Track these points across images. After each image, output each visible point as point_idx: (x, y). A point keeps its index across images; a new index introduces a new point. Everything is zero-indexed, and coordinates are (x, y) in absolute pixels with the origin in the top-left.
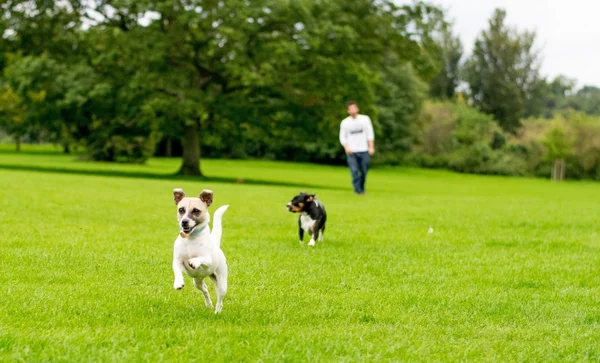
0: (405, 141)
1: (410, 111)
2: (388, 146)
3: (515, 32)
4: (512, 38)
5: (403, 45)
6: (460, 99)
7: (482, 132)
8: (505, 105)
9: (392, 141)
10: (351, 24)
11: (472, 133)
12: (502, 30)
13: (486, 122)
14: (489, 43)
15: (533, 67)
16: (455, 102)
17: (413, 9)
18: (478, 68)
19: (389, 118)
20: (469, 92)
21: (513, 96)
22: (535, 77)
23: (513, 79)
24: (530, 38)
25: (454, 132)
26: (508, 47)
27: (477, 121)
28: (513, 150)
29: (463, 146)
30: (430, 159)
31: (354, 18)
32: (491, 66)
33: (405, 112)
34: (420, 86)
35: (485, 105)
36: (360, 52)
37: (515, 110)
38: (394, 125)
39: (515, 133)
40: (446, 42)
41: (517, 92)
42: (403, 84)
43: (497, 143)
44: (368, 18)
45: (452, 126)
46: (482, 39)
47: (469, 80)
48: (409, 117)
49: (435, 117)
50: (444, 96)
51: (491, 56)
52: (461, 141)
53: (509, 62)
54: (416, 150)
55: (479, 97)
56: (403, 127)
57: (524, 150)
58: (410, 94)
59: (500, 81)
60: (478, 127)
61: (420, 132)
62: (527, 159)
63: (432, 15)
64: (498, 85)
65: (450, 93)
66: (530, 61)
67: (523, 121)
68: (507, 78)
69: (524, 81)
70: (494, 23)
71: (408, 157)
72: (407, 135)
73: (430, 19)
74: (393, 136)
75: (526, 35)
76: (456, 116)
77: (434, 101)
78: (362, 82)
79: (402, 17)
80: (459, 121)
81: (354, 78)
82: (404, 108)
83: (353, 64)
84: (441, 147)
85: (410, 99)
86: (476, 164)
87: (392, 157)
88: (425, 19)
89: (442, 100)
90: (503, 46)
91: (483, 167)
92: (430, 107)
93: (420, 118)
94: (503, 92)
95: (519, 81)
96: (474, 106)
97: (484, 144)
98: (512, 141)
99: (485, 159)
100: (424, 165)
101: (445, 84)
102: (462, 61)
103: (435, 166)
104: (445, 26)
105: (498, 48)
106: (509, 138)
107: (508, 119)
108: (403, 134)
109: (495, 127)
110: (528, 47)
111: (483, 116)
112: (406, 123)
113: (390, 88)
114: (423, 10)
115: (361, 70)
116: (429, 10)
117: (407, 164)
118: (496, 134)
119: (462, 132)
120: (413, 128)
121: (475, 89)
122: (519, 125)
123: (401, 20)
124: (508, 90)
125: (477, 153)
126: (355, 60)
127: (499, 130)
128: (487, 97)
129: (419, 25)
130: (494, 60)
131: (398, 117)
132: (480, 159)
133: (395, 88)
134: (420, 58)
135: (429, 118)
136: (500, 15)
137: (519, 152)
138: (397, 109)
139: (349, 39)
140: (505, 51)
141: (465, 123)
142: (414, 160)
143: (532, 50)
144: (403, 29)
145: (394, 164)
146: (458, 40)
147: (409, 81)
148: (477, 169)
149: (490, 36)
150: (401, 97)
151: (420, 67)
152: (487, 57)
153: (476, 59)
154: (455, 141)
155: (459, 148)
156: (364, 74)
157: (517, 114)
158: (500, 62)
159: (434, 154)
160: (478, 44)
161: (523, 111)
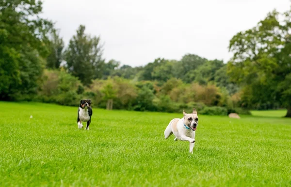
0: (34, 89)
1: (37, 74)
2: (26, 91)
3: (90, 37)
4: (88, 40)
5: (32, 40)
6: (62, 69)
7: (73, 85)
8: (84, 73)
9: (28, 89)
10: (6, 28)
11: (68, 86)
12: (83, 36)
13: (75, 81)
14: (77, 42)
15: (98, 54)
16: (59, 70)
17: (37, 21)
18: (71, 54)
19: (27, 77)
20: (66, 66)
21: (88, 69)
22: (99, 59)
23: (88, 60)
24: (96, 41)
25: (59, 85)
26: (86, 44)
27: (70, 80)
28: (88, 94)
29: (64, 92)
30: (47, 98)
31: (8, 25)
32: (77, 53)
33: (34, 74)
34: (42, 62)
35: (74, 72)
36: (11, 43)
37: (90, 75)
38: (29, 81)
39: (89, 87)
40: (55, 41)
41: (91, 66)
42: (33, 61)
43: (80, 91)
44: (15, 25)
45: (58, 82)
46: (73, 40)
47: (67, 59)
48: (36, 77)
49: (49, 77)
50: (54, 67)
51: (77, 47)
52: (62, 89)
53: (86, 52)
54: (40, 94)
55: (72, 68)
56: (34, 82)
57: (93, 95)
58: (37, 66)
59: (82, 61)
60: (70, 83)
61: (42, 85)
62: (95, 99)
63: (47, 25)
64: (81, 63)
65: (57, 66)
66: (97, 51)
67: (93, 81)
68: (86, 59)
69: (94, 61)
70: (79, 32)
71: (36, 97)
72: (35, 86)
73: (46, 27)
74: (29, 86)
75: (95, 38)
76: (60, 77)
77: (49, 70)
78: (11, 57)
79: (32, 26)
80: (61, 80)
81: (7, 55)
82: (34, 72)
83: (7, 48)
84: (52, 92)
85: (37, 68)
86: (70, 101)
87: (28, 97)
88: (44, 27)
89: (53, 69)
90: (84, 44)
91: (73, 102)
92: (47, 72)
93: (42, 78)
94: (83, 66)
95: (91, 61)
96: (69, 73)
97: (74, 91)
98: (87, 90)
99: (74, 99)
100: (44, 101)
101: (54, 61)
102: (63, 50)
103: (49, 102)
104: (54, 31)
105: (81, 45)
106: (86, 89)
107: (86, 79)
108: (33, 85)
109: (79, 83)
110: (96, 45)
111: (74, 78)
112: (35, 80)
113: (27, 63)
114: (43, 23)
115: (11, 51)
116: (46, 23)
117: (35, 101)
118: (80, 87)
119: (63, 85)
120: (38, 82)
121: (70, 64)
122: (91, 83)
123: (32, 28)
124: (86, 65)
125: (70, 96)
126: (8, 46)
127: (81, 85)
128: (75, 69)
129: (40, 31)
130: (79, 50)
131: (31, 77)
132: (71, 99)
133: (30, 63)
134: (41, 47)
135: (46, 78)
136: (82, 29)
137: (91, 95)
138: (30, 73)
139: (5, 36)
140: (84, 46)
141: (64, 81)
142: (39, 99)
143: (98, 46)
144: (33, 32)
145: (29, 100)
146: (61, 40)
147: (37, 59)
148: (70, 104)
149: (77, 39)
150: (33, 67)
151: (41, 51)
152: (76, 49)
153: (70, 49)
154: (59, 89)
155: (61, 93)
156: (12, 53)
157: (90, 77)
158: (82, 51)
159: (48, 96)
160: (71, 42)
161: (94, 76)
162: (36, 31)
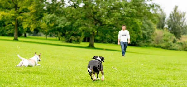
0: (150, 40)
1: (151, 32)
2: (145, 41)
3: (180, 12)
4: (180, 13)
5: (149, 15)
6: (165, 29)
7: (171, 38)
8: (177, 31)
9: (146, 40)
10: (135, 9)
11: (168, 39)
12: (177, 11)
13: (172, 36)
14: (173, 15)
15: (185, 21)
16: (164, 30)
17: (152, 5)
18: (170, 21)
19: (146, 34)
20: (168, 27)
21: (179, 29)
22: (185, 24)
23: (179, 25)
24: (184, 14)
25: (163, 38)
26: (178, 16)
27: (169, 35)
28: (179, 43)
29: (165, 42)
30: (156, 45)
31: (136, 7)
32: (174, 20)
33: (150, 32)
34: (155, 26)
35: (172, 31)
36: (137, 16)
37: (180, 33)
38: (147, 36)
39: (179, 39)
40: (162, 14)
41: (180, 28)
42: (149, 25)
43: (174, 41)
44: (140, 7)
45: (163, 37)
46: (171, 13)
47: (168, 24)
48: (151, 34)
49: (158, 34)
50: (161, 28)
51: (174, 17)
52: (165, 40)
53: (178, 20)
54: (153, 43)
55: (170, 29)
56: (149, 36)
57: (181, 44)
58: (152, 28)
59: (176, 25)
60: (169, 37)
61: (154, 38)
62: (182, 46)
63: (157, 7)
64: (175, 26)
65: (163, 27)
66: (184, 20)
67: (181, 36)
68: (178, 24)
69: (182, 25)
70: (175, 9)
71: (150, 44)
72: (150, 38)
73: (156, 8)
74: (147, 38)
75: (183, 13)
76: (164, 34)
77: (158, 30)
78: (137, 24)
79: (149, 7)
80: (164, 35)
81: (135, 23)
82: (149, 31)
83: (135, 19)
84: (159, 42)
85: (151, 29)
86: (169, 47)
87: (146, 44)
88: (155, 8)
89: (160, 29)
90: (177, 15)
91: (170, 48)
92: (157, 31)
93: (154, 34)
94: (177, 28)
95: (181, 25)
96: (169, 31)
97: (171, 42)
98: (178, 41)
99: (171, 46)
100: (155, 47)
101: (161, 25)
102: (166, 19)
103: (157, 47)
104: (161, 10)
105: (176, 16)
106: (178, 40)
107: (178, 35)
108: (149, 38)
109: (174, 37)
110: (184, 16)
111: (171, 34)
112: (150, 35)
113: (146, 26)
114: (155, 5)
115: (137, 21)
116: (156, 6)
117: (150, 46)
119: (165, 38)
120: (152, 37)
121: (169, 27)
122: (180, 37)
123: (149, 8)
124: (178, 27)
125: (169, 44)
126: (136, 18)
127: (175, 38)
128: (172, 29)
129: (153, 10)
130: (175, 19)
131: (148, 33)
132: (169, 46)
133: (148, 26)
134: (153, 18)
135: (156, 34)
136: (176, 7)
137: (180, 44)
138: (148, 31)
139: (134, 13)
140: (178, 17)
141: (166, 36)
142: (152, 45)
143: (185, 17)
144: (149, 10)
145: (147, 46)
146: (165, 13)
147: (151, 24)
148: (168, 48)
149: (174, 13)
150: (149, 28)
151: (153, 21)
152: (173, 18)
153: (170, 19)
154: (163, 40)
155: (164, 42)
156: (138, 22)
157: (180, 34)
158: (176, 20)
159: (157, 44)
160: (170, 15)
161: (182, 33)
162: (151, 10)
